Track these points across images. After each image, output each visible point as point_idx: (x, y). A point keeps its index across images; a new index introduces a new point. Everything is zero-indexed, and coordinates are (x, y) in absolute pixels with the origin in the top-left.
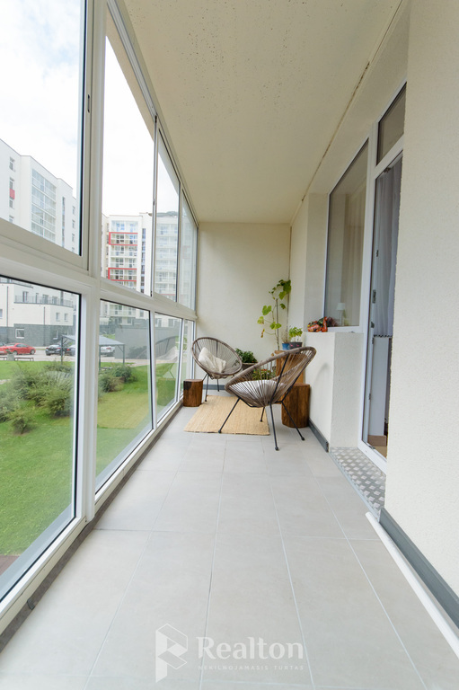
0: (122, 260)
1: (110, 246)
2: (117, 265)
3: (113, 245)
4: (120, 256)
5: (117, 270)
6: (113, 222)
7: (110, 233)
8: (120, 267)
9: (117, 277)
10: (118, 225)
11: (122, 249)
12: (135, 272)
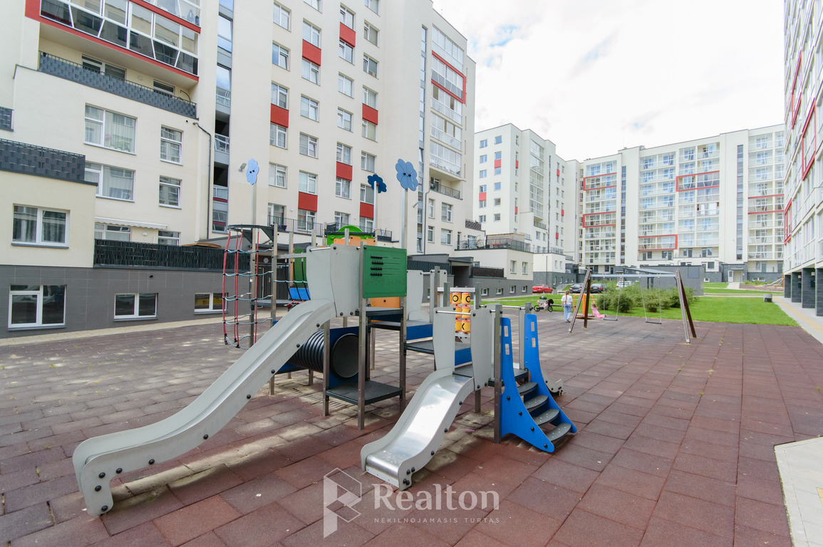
0: (598, 205)
1: (584, 192)
2: (592, 210)
3: (587, 191)
4: (596, 201)
5: (592, 215)
6: (588, 167)
7: (584, 179)
8: (595, 212)
9: (592, 223)
10: (593, 168)
11: (598, 192)
12: (615, 216)
